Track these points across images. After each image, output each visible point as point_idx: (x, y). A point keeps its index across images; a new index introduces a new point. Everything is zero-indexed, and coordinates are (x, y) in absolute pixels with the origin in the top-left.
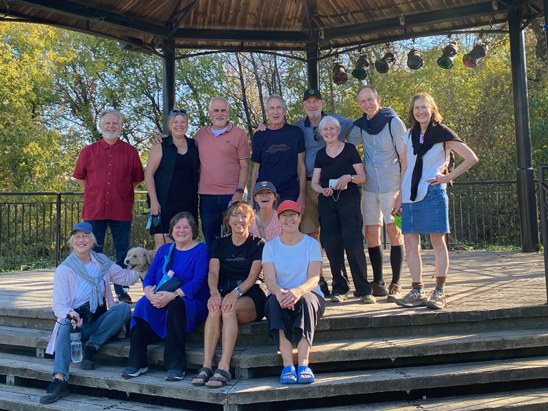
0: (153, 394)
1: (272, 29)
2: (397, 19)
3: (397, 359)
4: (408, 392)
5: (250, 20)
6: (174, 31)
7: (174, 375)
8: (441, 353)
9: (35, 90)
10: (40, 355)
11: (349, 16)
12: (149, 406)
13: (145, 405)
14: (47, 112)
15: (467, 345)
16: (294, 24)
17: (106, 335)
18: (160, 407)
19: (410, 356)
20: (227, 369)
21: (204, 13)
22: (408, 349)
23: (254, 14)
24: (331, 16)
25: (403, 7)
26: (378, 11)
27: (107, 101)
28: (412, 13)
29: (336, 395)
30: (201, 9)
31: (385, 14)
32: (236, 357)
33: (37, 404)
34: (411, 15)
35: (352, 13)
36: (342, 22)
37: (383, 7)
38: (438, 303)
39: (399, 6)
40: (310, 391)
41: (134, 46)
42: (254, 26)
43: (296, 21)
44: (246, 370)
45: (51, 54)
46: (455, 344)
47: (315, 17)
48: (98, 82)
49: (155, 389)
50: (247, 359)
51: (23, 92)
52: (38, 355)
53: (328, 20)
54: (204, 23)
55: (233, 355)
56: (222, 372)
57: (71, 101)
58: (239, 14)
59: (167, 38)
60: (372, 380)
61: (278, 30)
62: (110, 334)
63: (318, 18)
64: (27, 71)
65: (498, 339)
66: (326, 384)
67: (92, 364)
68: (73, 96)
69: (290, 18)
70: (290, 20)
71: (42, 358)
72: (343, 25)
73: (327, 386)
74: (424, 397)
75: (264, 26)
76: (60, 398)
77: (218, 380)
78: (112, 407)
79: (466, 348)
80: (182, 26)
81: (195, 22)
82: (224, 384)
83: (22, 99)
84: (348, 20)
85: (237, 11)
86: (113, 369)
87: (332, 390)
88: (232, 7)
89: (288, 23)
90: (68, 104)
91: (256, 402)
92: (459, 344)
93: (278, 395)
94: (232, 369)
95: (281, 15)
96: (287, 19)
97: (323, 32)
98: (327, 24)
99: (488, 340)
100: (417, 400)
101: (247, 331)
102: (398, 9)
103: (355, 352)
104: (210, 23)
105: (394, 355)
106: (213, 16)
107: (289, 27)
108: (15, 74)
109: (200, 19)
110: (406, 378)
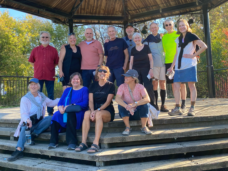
0: (61, 157)
1: (110, 16)
2: (159, 10)
3: (178, 138)
4: (185, 154)
5: (102, 12)
6: (73, 16)
7: (71, 147)
8: (198, 135)
10: (12, 139)
11: (140, 10)
12: (60, 162)
13: (58, 162)
15: (210, 131)
16: (119, 13)
17: (42, 130)
18: (65, 163)
19: (184, 137)
20: (97, 144)
21: (84, 9)
22: (182, 134)
23: (103, 9)
24: (133, 10)
25: (161, 6)
26: (151, 8)
28: (164, 8)
29: (151, 156)
30: (83, 7)
31: (154, 8)
32: (102, 138)
33: (6, 162)
34: (164, 9)
35: (141, 9)
36: (137, 12)
37: (153, 6)
38: (193, 113)
39: (159, 5)
40: (139, 154)
41: (57, 21)
42: (103, 14)
43: (120, 12)
44: (106, 144)
46: (204, 131)
47: (127, 11)
49: (62, 154)
50: (107, 139)
51: (19, 47)
52: (11, 139)
53: (132, 12)
54: (84, 13)
55: (100, 137)
56: (95, 146)
58: (98, 9)
59: (70, 19)
60: (168, 148)
61: (112, 16)
62: (44, 129)
63: (128, 11)
64: (21, 40)
65: (223, 128)
66: (146, 151)
67: (33, 143)
69: (117, 11)
70: (117, 12)
71: (13, 140)
72: (137, 14)
73: (147, 152)
74: (193, 156)
75: (107, 14)
76: (18, 159)
77: (93, 149)
78: (42, 163)
79: (210, 133)
80: (76, 14)
81: (81, 13)
82: (97, 151)
84: (139, 12)
85: (97, 8)
86: (43, 145)
87: (149, 153)
88: (95, 6)
89: (116, 13)
91: (112, 160)
92: (206, 131)
93: (123, 156)
94: (100, 144)
95: (114, 9)
96: (116, 11)
97: (130, 17)
98: (131, 14)
99: (219, 129)
100: (189, 157)
101: (107, 126)
102: (159, 6)
103: (158, 135)
104: (86, 13)
105: (176, 137)
106: (87, 10)
107: (117, 15)
108: (17, 41)
109: (83, 11)
110: (183, 147)
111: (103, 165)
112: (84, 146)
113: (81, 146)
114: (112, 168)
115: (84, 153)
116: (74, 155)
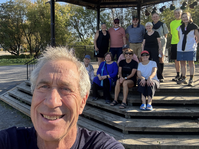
0: (101, 107)
1: (127, 1)
4: (192, 117)
6: (100, 3)
7: (107, 102)
9: (66, 23)
13: (99, 110)
14: (69, 28)
19: (191, 103)
20: (125, 102)
22: (190, 101)
27: (82, 25)
29: (166, 116)
32: (128, 99)
41: (90, 8)
44: (132, 103)
45: (69, 14)
48: (80, 21)
50: (132, 100)
51: (63, 23)
55: (127, 98)
56: (124, 104)
57: (74, 25)
59: (98, 5)
64: (64, 18)
68: (74, 24)
73: (162, 113)
77: (123, 106)
78: (89, 109)
80: (102, 2)
82: (125, 108)
83: (63, 25)
90: (73, 26)
97: (142, 1)
101: (131, 90)
104: (110, 0)
105: (185, 103)
107: (132, 0)
108: (62, 19)
110: (192, 112)
111: (130, 117)
112: (116, 102)
113: (114, 102)
114: (137, 121)
115: (116, 107)
116: (110, 107)
